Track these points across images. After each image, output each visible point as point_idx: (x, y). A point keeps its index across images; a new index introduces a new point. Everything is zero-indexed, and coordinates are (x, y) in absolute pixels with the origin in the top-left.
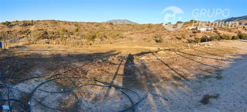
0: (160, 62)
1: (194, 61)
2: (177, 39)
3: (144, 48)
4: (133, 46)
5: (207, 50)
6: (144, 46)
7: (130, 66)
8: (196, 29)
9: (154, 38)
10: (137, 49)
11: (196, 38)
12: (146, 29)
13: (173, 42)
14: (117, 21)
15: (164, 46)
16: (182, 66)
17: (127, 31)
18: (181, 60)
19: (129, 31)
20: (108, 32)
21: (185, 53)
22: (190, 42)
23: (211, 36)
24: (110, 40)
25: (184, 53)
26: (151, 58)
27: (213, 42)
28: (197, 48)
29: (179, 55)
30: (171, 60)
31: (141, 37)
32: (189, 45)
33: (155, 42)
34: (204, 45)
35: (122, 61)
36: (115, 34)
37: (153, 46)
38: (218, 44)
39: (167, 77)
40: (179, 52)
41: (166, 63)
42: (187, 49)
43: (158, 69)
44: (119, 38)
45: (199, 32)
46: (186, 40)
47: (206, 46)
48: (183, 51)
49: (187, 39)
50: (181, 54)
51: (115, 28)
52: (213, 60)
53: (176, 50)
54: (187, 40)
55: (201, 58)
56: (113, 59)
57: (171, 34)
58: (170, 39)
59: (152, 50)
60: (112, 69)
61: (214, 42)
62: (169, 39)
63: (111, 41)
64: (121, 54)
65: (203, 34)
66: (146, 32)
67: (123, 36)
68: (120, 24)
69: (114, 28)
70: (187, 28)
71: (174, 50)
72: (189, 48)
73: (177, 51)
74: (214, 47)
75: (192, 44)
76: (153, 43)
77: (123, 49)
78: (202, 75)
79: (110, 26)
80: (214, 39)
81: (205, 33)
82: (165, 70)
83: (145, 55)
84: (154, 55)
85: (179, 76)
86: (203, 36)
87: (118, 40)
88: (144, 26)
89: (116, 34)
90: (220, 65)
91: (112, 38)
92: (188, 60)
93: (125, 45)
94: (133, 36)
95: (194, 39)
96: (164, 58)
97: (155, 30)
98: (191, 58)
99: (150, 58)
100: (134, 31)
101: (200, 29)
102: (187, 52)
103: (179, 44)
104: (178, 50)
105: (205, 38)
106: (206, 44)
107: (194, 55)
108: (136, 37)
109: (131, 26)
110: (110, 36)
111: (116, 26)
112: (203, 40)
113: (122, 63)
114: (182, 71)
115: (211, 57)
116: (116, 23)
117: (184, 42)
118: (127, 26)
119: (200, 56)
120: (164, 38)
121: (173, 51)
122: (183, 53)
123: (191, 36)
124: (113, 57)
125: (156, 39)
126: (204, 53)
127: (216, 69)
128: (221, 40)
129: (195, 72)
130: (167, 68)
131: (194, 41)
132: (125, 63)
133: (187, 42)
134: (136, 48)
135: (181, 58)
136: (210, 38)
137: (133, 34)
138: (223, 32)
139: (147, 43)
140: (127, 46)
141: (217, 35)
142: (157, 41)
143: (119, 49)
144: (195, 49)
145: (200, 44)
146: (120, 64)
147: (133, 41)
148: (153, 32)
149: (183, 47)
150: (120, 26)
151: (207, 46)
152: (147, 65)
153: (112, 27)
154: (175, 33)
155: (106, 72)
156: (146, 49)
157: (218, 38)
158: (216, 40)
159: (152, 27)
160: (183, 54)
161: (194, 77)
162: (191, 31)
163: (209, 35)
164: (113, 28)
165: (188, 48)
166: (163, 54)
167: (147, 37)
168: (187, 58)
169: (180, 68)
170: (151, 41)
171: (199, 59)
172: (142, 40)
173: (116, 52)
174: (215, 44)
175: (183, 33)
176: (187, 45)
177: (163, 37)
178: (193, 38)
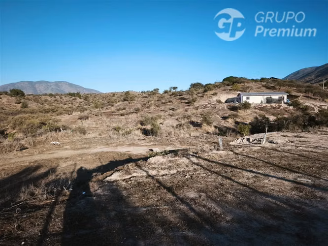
0: (155, 184)
1: (234, 181)
2: (191, 126)
3: (116, 150)
4: (89, 148)
5: (269, 154)
6: (117, 146)
7: (83, 201)
8: (239, 99)
9: (140, 126)
10: (100, 156)
11: (237, 123)
12: (118, 104)
13: (183, 133)
14: (37, 86)
15: (161, 144)
16: (205, 192)
17: (69, 112)
18: (202, 177)
19: (75, 110)
20: (11, 117)
21: (212, 162)
22: (222, 132)
23: (279, 116)
24: (18, 139)
25: (209, 161)
26: (135, 174)
27: (285, 134)
28: (241, 150)
29: (197, 164)
30: (179, 178)
31: (108, 124)
32: (220, 140)
33: (141, 134)
34: (260, 141)
35: (59, 193)
36: (33, 120)
37: (137, 145)
38: (302, 139)
39: (172, 220)
40: (196, 157)
41: (169, 185)
42: (215, 151)
43: (151, 202)
44: (46, 132)
45: (246, 106)
46: (213, 128)
47: (265, 144)
48: (205, 155)
49: (215, 125)
50: (203, 163)
51: (32, 105)
52: (286, 183)
53: (191, 153)
54: (216, 127)
55: (250, 175)
56: (32, 194)
57: (178, 114)
58: (177, 127)
59: (136, 155)
60: (32, 223)
61: (289, 134)
62: (173, 127)
63: (23, 142)
64: (57, 173)
65: (257, 110)
66: (118, 113)
67: (60, 124)
68: (49, 92)
69: (29, 105)
70: (215, 98)
71: (185, 154)
72: (222, 148)
73: (193, 156)
74: (289, 148)
75: (229, 138)
76: (136, 138)
77: (61, 159)
78: (255, 220)
79: (13, 99)
80: (288, 124)
81: (262, 109)
82: (167, 203)
83: (120, 168)
84: (139, 167)
85: (198, 219)
86: (256, 118)
87: (44, 137)
88: (114, 98)
89: (37, 121)
90: (308, 202)
91: (25, 132)
92: (220, 179)
93: (66, 149)
94: (85, 124)
95: (234, 124)
96: (163, 172)
97: (139, 106)
98: (226, 172)
99: (131, 174)
100: (88, 112)
101: (248, 98)
102: (217, 159)
103: (195, 137)
104: (195, 155)
105: (261, 122)
106: (265, 139)
107: (232, 167)
108: (94, 126)
109: (80, 97)
110: (18, 128)
111: (36, 98)
112: (258, 127)
113: (61, 199)
114: (204, 206)
115: (280, 175)
116: (35, 89)
117: (208, 133)
118: (68, 98)
119: (249, 169)
120: (161, 125)
121: (183, 157)
122: (206, 160)
123: (224, 118)
124: (32, 187)
125: (144, 127)
126: (261, 164)
127: (296, 211)
128: (311, 129)
129: (237, 211)
130: (170, 196)
131: (234, 130)
132: (67, 198)
133: (215, 134)
134: (96, 154)
135: (202, 173)
136: (276, 121)
137: (87, 118)
138: (319, 104)
139: (122, 139)
140: (72, 149)
141: (299, 113)
142: (146, 132)
143: (49, 160)
144: (237, 152)
145: (248, 140)
146: (55, 203)
147: (88, 136)
148: (137, 111)
149: (206, 147)
150: (49, 98)
151: (268, 145)
152: (124, 193)
153: (22, 101)
154: (186, 111)
155: (12, 239)
156: (121, 154)
157: (300, 121)
158: (297, 128)
159: (132, 99)
160: (206, 162)
161: (235, 225)
162: (225, 105)
163: (273, 115)
164: (25, 106)
165: (218, 150)
166: (162, 164)
167: (123, 124)
168: (216, 173)
169: (200, 196)
170: (133, 132)
171: (246, 177)
172: (112, 132)
173: (42, 171)
174: (291, 139)
175: (206, 111)
176: (216, 140)
177: (159, 121)
178: (230, 123)
